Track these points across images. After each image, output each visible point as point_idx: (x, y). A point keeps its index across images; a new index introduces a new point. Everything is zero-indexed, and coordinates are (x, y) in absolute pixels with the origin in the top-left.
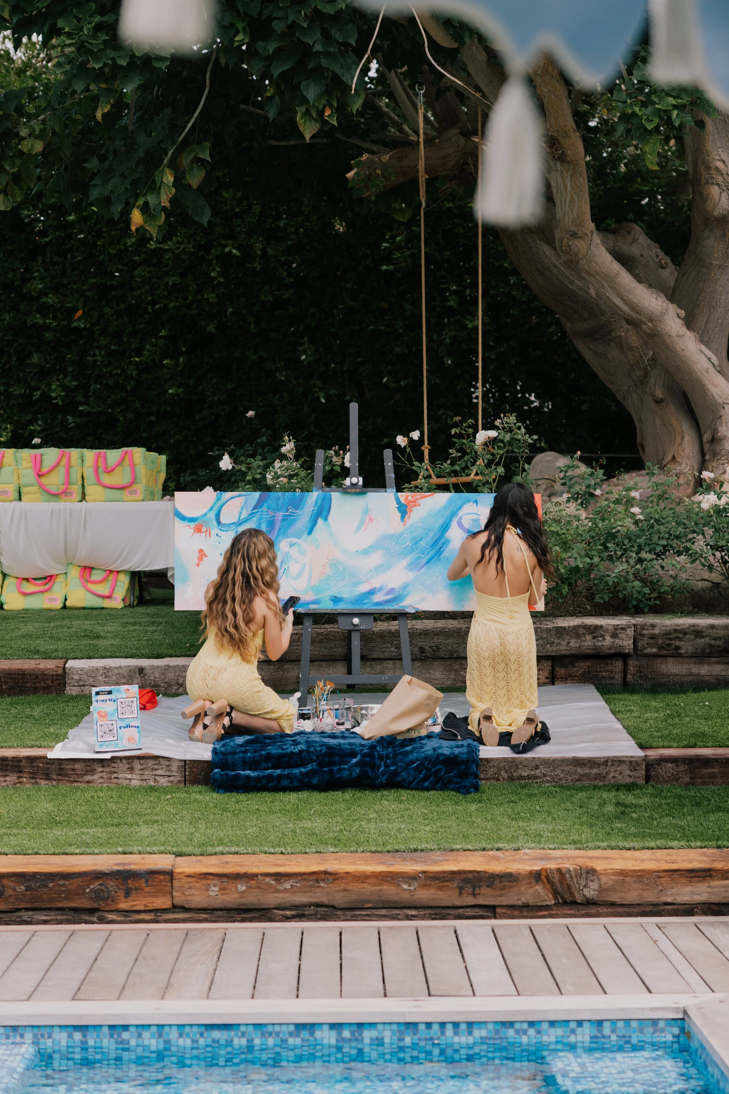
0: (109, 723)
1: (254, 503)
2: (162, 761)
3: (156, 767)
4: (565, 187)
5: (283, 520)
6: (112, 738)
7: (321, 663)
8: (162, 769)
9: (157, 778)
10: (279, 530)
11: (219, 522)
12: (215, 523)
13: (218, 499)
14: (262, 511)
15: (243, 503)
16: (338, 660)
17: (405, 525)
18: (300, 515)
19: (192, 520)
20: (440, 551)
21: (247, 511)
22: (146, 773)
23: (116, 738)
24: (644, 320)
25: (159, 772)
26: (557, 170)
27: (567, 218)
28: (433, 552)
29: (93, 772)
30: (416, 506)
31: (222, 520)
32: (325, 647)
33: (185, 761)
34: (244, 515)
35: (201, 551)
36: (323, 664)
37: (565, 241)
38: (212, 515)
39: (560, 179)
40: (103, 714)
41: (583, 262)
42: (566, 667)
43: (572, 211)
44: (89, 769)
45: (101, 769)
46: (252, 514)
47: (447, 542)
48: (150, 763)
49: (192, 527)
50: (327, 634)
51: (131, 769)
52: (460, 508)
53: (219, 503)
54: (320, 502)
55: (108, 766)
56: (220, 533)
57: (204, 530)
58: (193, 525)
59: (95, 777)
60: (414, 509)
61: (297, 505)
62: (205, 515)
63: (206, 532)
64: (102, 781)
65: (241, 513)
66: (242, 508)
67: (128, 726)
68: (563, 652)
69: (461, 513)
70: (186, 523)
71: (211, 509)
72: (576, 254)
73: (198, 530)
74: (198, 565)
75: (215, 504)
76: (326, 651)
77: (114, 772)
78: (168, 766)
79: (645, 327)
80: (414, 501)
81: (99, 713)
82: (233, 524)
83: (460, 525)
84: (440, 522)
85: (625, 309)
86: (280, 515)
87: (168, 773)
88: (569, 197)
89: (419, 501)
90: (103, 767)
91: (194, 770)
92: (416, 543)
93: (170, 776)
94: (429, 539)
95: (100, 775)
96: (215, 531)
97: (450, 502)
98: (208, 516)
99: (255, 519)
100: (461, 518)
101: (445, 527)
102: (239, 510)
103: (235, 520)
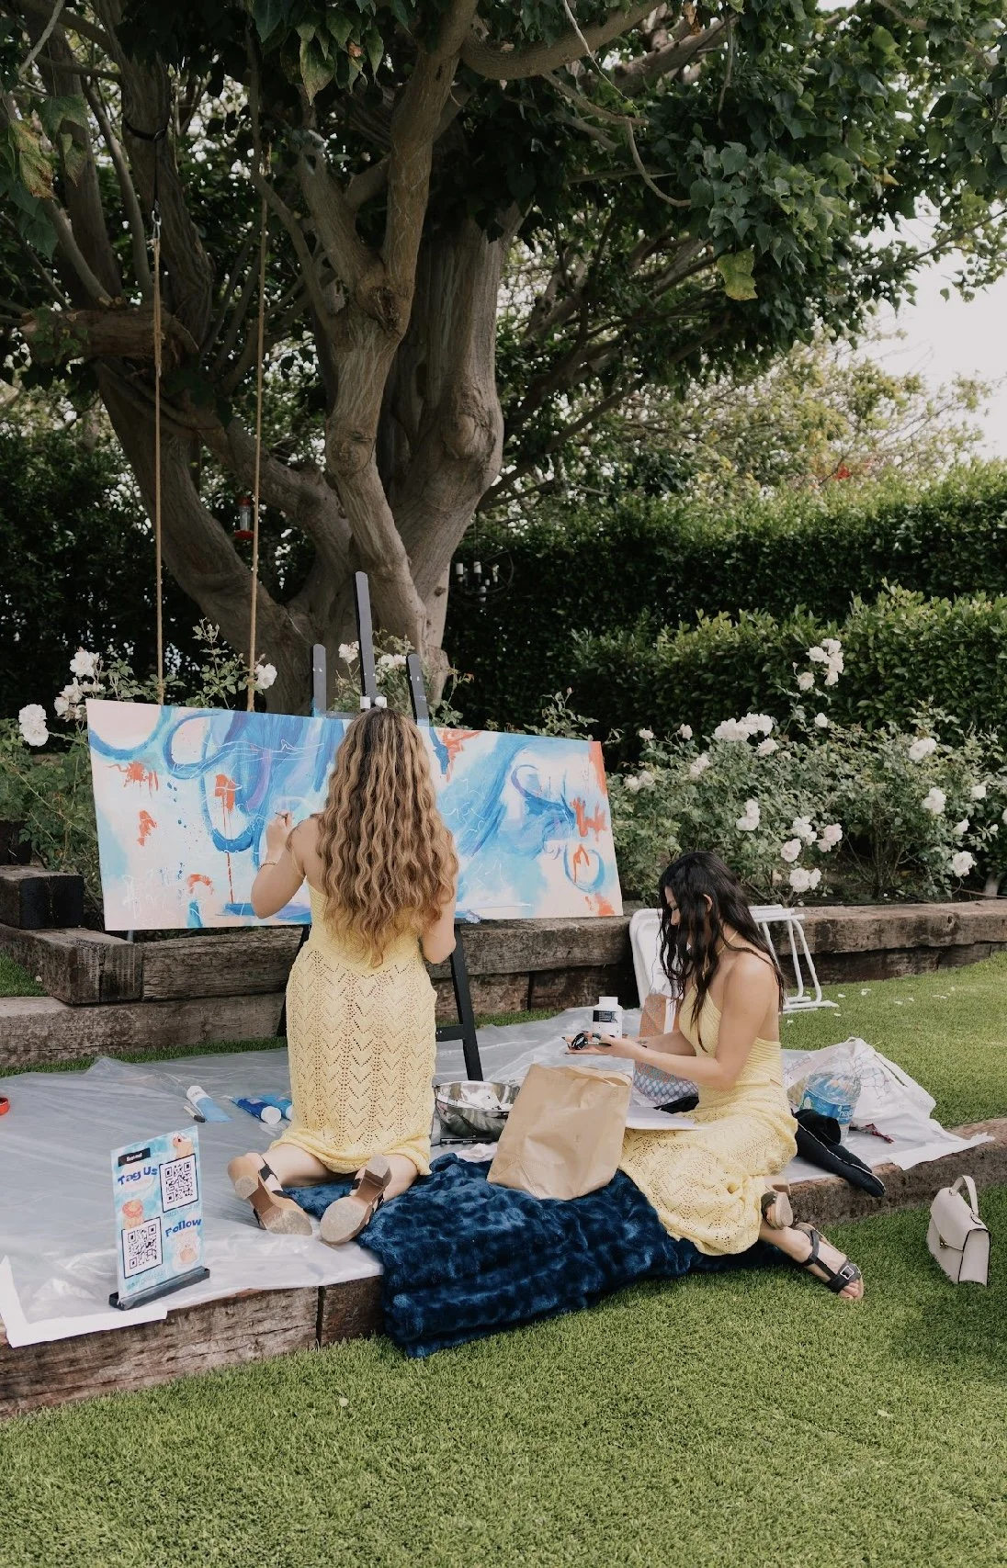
0: (144, 1226)
1: (228, 728)
2: (273, 1300)
3: (260, 1315)
4: (368, 372)
5: (276, 763)
6: (152, 1262)
7: (240, 999)
8: (272, 1317)
9: (261, 1339)
10: (271, 779)
11: (170, 762)
12: (164, 764)
13: (165, 718)
14: (240, 746)
15: (208, 728)
16: (263, 993)
17: (448, 779)
18: (299, 755)
19: (122, 755)
20: (495, 824)
21: (215, 742)
22: (239, 1332)
23: (159, 1261)
24: (388, 560)
25: (267, 1326)
26: (363, 347)
27: (353, 415)
28: (488, 824)
29: (116, 1357)
30: (458, 750)
31: (176, 758)
32: (250, 974)
33: (321, 1290)
34: (212, 750)
35: (144, 814)
36: (243, 1000)
37: (345, 444)
38: (157, 748)
39: (363, 361)
40: (133, 1209)
41: (359, 475)
42: (545, 984)
43: (365, 407)
44: (110, 1351)
45: (138, 1346)
46: (225, 749)
47: (502, 810)
48: (250, 1307)
49: (124, 768)
50: (253, 953)
51: (207, 1333)
52: (512, 758)
53: (166, 727)
54: (327, 734)
55: (156, 1335)
56: (175, 782)
57: (146, 774)
58: (125, 764)
59: (126, 1367)
60: (457, 754)
61: (294, 737)
62: (145, 746)
63: (150, 779)
64: (142, 1372)
65: (205, 746)
66: (207, 739)
67: (182, 1225)
68: (549, 966)
69: (514, 764)
70: (112, 761)
71: (154, 737)
72: (355, 465)
73: (136, 774)
74: (142, 841)
75: (160, 726)
76: (251, 980)
77: (169, 1347)
78: (286, 1308)
79: (383, 569)
80: (456, 742)
81: (126, 1208)
82: (194, 765)
83: (516, 783)
84: (492, 777)
85: (378, 543)
86: (270, 754)
87: (285, 1325)
88: (367, 386)
89: (462, 743)
90: (144, 1339)
91: (340, 1306)
92: (465, 810)
93: (286, 1330)
94: (480, 803)
95: (135, 1360)
96: (165, 777)
97: (500, 746)
98: (149, 750)
99: (231, 758)
100: (515, 773)
101: (498, 787)
102: (202, 740)
103: (197, 759)
